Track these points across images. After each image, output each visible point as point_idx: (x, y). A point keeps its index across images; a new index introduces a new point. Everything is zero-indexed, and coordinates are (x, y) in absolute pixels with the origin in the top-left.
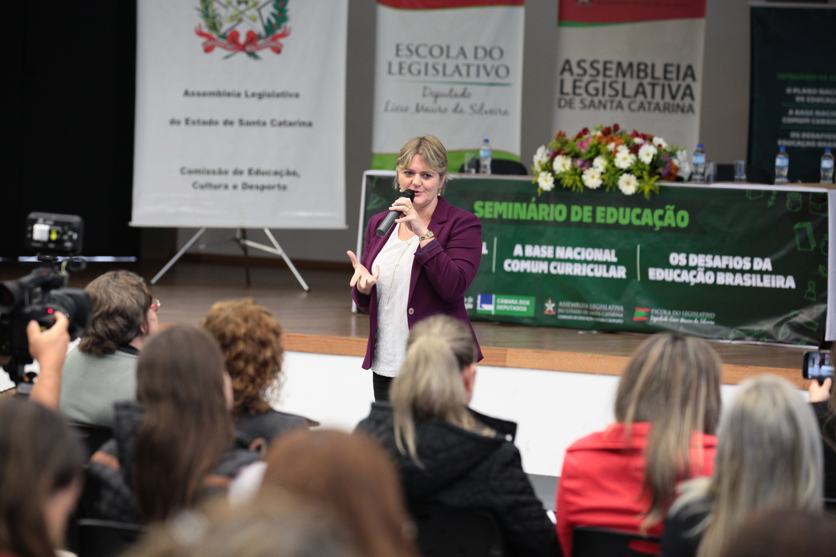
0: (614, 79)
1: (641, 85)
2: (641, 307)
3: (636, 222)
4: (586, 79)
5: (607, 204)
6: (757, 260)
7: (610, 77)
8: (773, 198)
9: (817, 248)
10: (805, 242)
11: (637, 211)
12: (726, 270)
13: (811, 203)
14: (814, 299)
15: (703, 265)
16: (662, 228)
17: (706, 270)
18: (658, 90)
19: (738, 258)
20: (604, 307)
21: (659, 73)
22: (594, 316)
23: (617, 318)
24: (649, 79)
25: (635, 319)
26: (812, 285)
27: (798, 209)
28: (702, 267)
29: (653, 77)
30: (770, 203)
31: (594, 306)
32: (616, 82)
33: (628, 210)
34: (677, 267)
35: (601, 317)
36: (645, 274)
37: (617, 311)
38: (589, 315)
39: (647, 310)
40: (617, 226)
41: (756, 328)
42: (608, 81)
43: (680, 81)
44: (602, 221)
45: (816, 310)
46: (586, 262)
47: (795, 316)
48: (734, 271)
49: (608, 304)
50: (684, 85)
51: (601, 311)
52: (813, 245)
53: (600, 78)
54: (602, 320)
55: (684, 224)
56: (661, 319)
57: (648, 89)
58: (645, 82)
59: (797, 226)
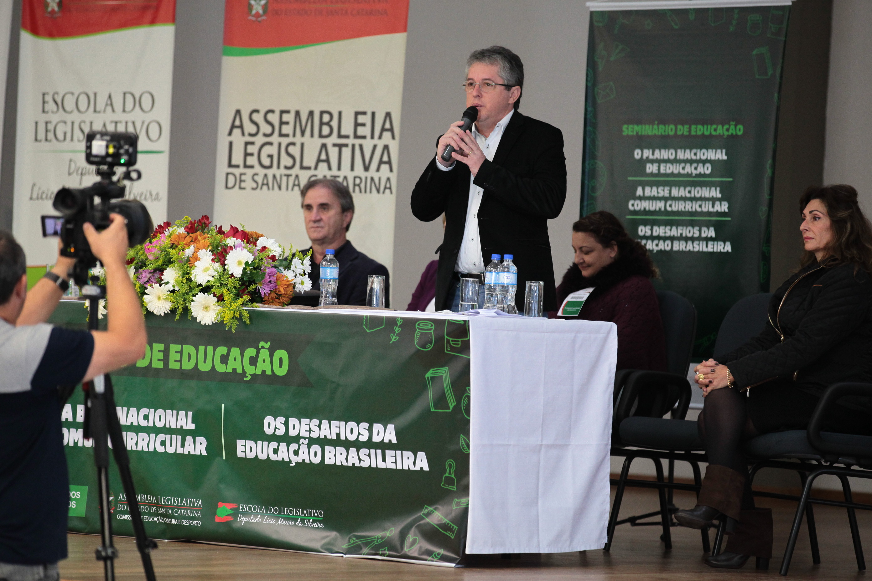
0: (290, 139)
1: (324, 146)
2: (225, 501)
3: (221, 368)
4: (260, 140)
5: (183, 342)
6: (377, 427)
7: (287, 136)
8: (397, 330)
9: (457, 408)
10: (441, 401)
11: (223, 350)
12: (337, 442)
13: (446, 337)
14: (454, 488)
15: (307, 434)
16: (253, 376)
17: (312, 441)
18: (347, 152)
19: (352, 424)
20: (175, 501)
21: (348, 128)
22: (164, 516)
23: (193, 518)
24: (334, 139)
25: (217, 520)
26: (450, 466)
27: (430, 347)
28: (305, 438)
29: (340, 136)
30: (394, 338)
31: (164, 500)
32: (293, 144)
33: (210, 349)
34: (273, 438)
35: (172, 517)
36: (232, 449)
37: (194, 508)
38: (157, 515)
39: (234, 505)
40: (195, 373)
41: (377, 534)
42: (285, 141)
43: (376, 141)
44: (176, 366)
45: (455, 507)
46: (156, 430)
47: (428, 514)
48: (347, 444)
49: (182, 496)
50: (381, 145)
51: (172, 508)
52: (452, 404)
53: (275, 139)
54: (174, 522)
55: (282, 372)
56: (252, 519)
57: (333, 153)
58: (329, 142)
59: (429, 375)
